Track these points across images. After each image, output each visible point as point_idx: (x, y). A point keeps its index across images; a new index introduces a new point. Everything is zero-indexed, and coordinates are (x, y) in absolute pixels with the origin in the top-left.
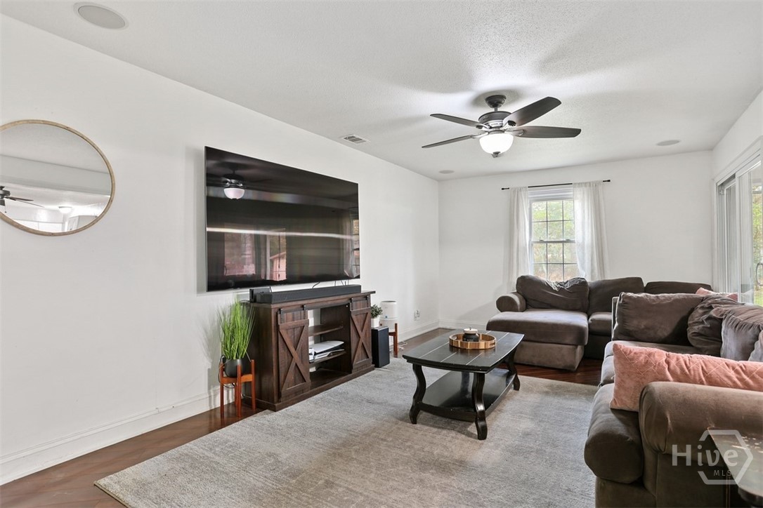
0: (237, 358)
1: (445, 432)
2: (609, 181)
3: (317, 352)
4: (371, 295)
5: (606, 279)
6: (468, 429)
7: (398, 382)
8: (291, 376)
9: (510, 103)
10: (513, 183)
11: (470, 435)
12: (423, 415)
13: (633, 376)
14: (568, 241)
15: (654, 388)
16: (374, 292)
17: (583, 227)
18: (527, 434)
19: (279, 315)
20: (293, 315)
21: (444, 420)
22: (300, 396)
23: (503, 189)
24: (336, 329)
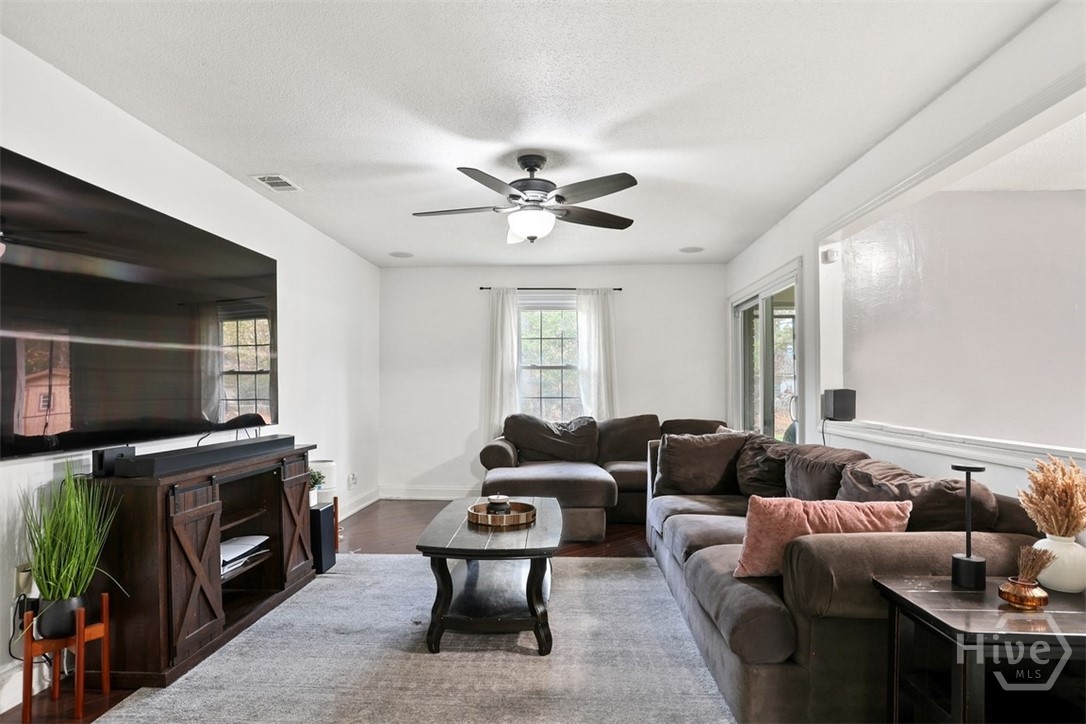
0: (73, 594)
1: (488, 655)
2: (620, 289)
3: (227, 560)
4: (309, 452)
5: (619, 417)
6: (519, 644)
7: (368, 592)
8: (192, 612)
9: (553, 167)
10: (497, 281)
11: (525, 652)
12: (447, 636)
13: (772, 534)
14: (568, 367)
15: (807, 544)
16: (315, 447)
17: (589, 348)
18: (596, 635)
19: (172, 498)
20: (195, 495)
21: (477, 638)
22: (207, 647)
23: (481, 288)
24: (257, 515)
